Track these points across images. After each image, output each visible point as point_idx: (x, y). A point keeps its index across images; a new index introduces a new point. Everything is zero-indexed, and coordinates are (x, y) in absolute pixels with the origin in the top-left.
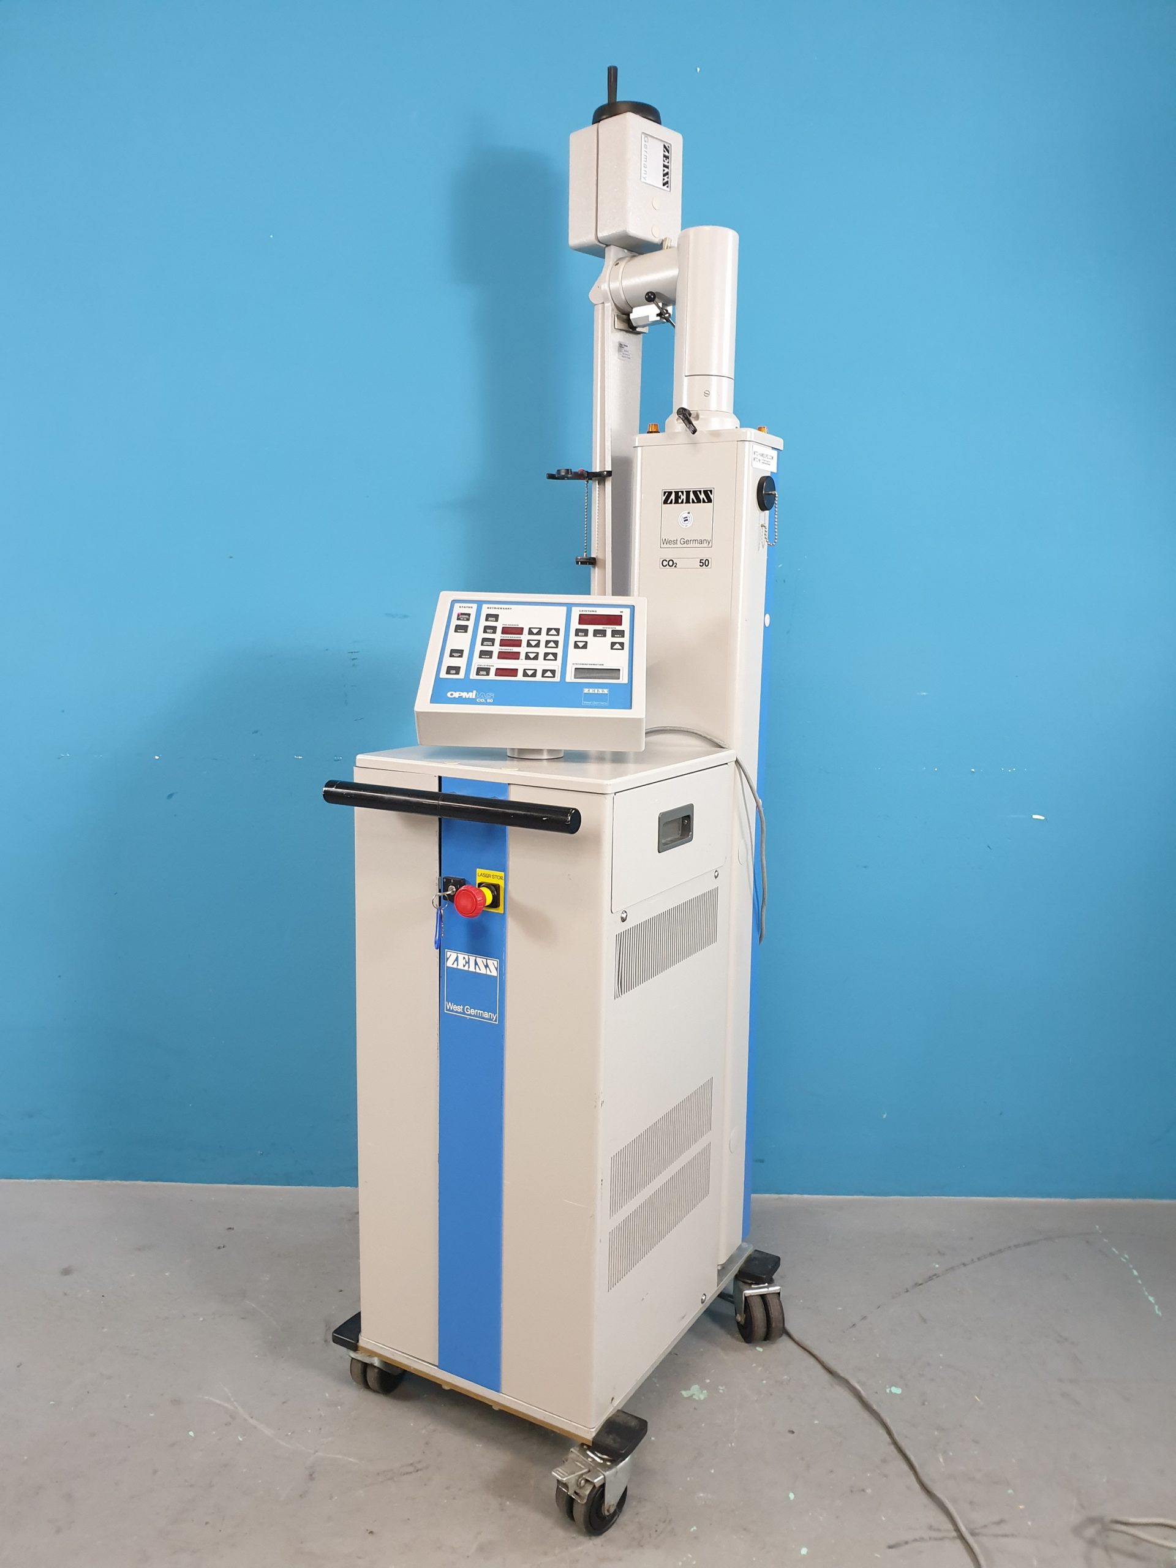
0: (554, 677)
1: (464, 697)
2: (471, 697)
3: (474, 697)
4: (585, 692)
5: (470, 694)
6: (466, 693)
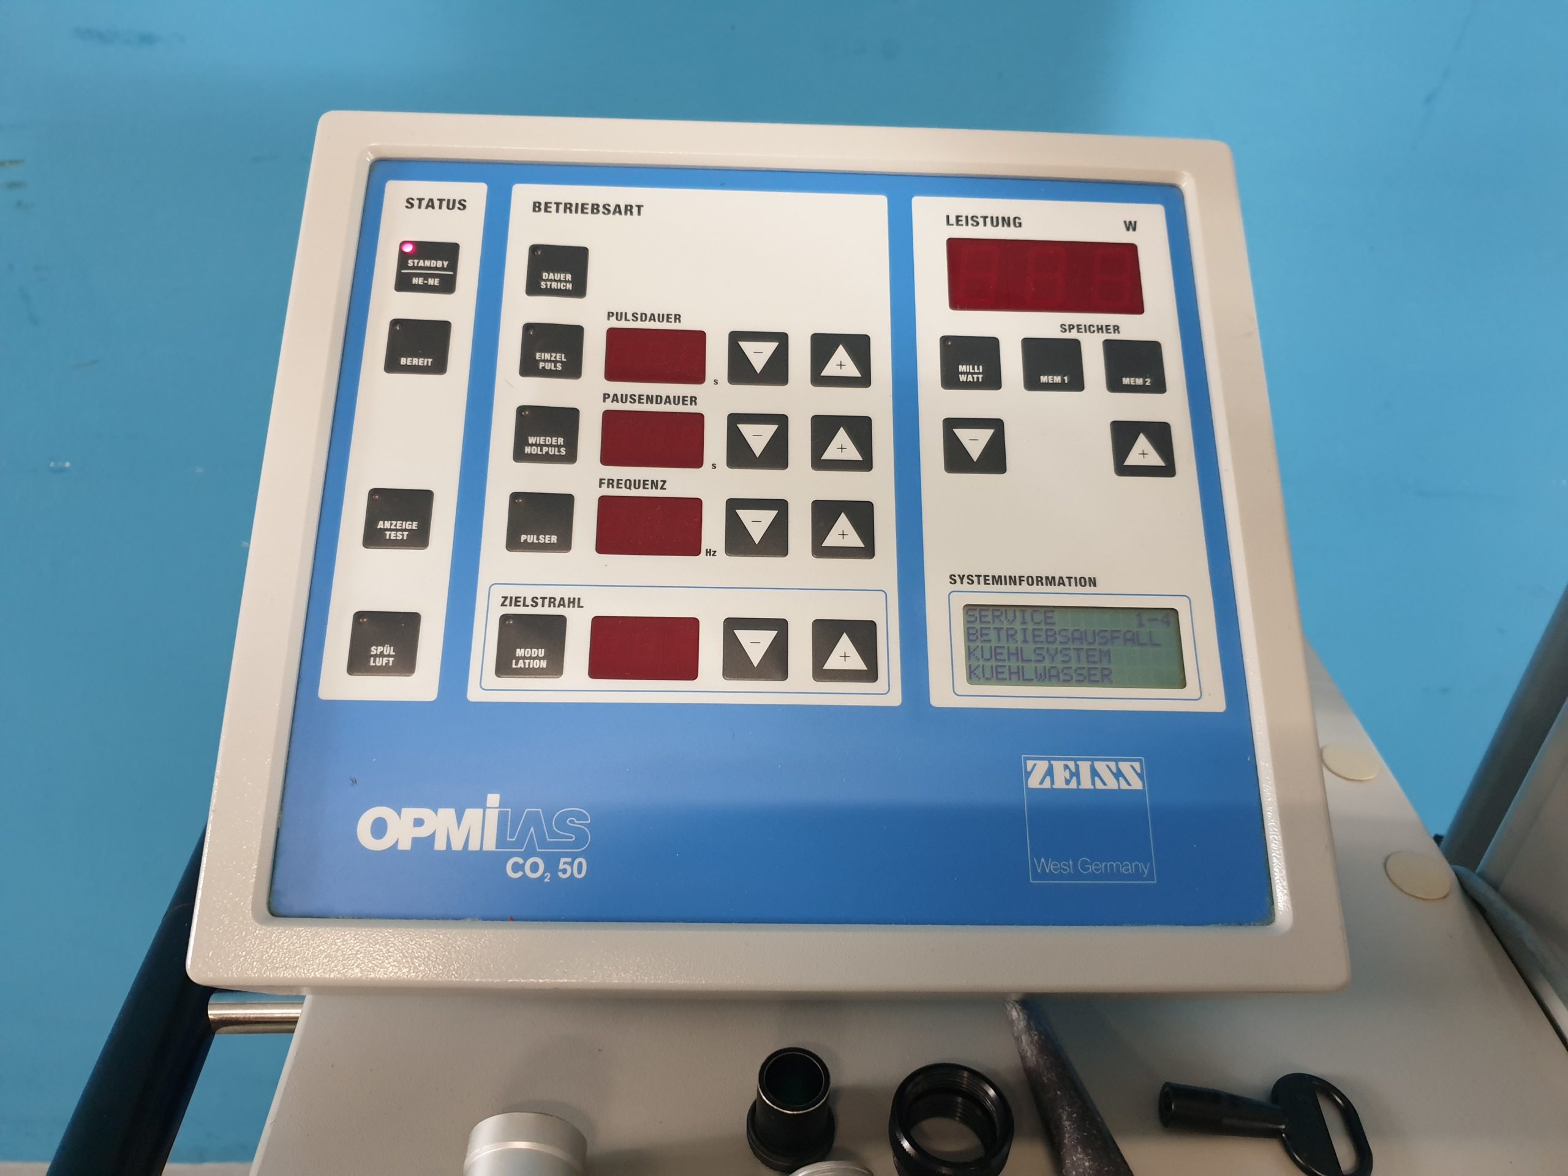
0: (870, 674)
1: (440, 845)
2: (474, 846)
3: (490, 845)
4: (1034, 782)
5: (472, 815)
6: (448, 814)
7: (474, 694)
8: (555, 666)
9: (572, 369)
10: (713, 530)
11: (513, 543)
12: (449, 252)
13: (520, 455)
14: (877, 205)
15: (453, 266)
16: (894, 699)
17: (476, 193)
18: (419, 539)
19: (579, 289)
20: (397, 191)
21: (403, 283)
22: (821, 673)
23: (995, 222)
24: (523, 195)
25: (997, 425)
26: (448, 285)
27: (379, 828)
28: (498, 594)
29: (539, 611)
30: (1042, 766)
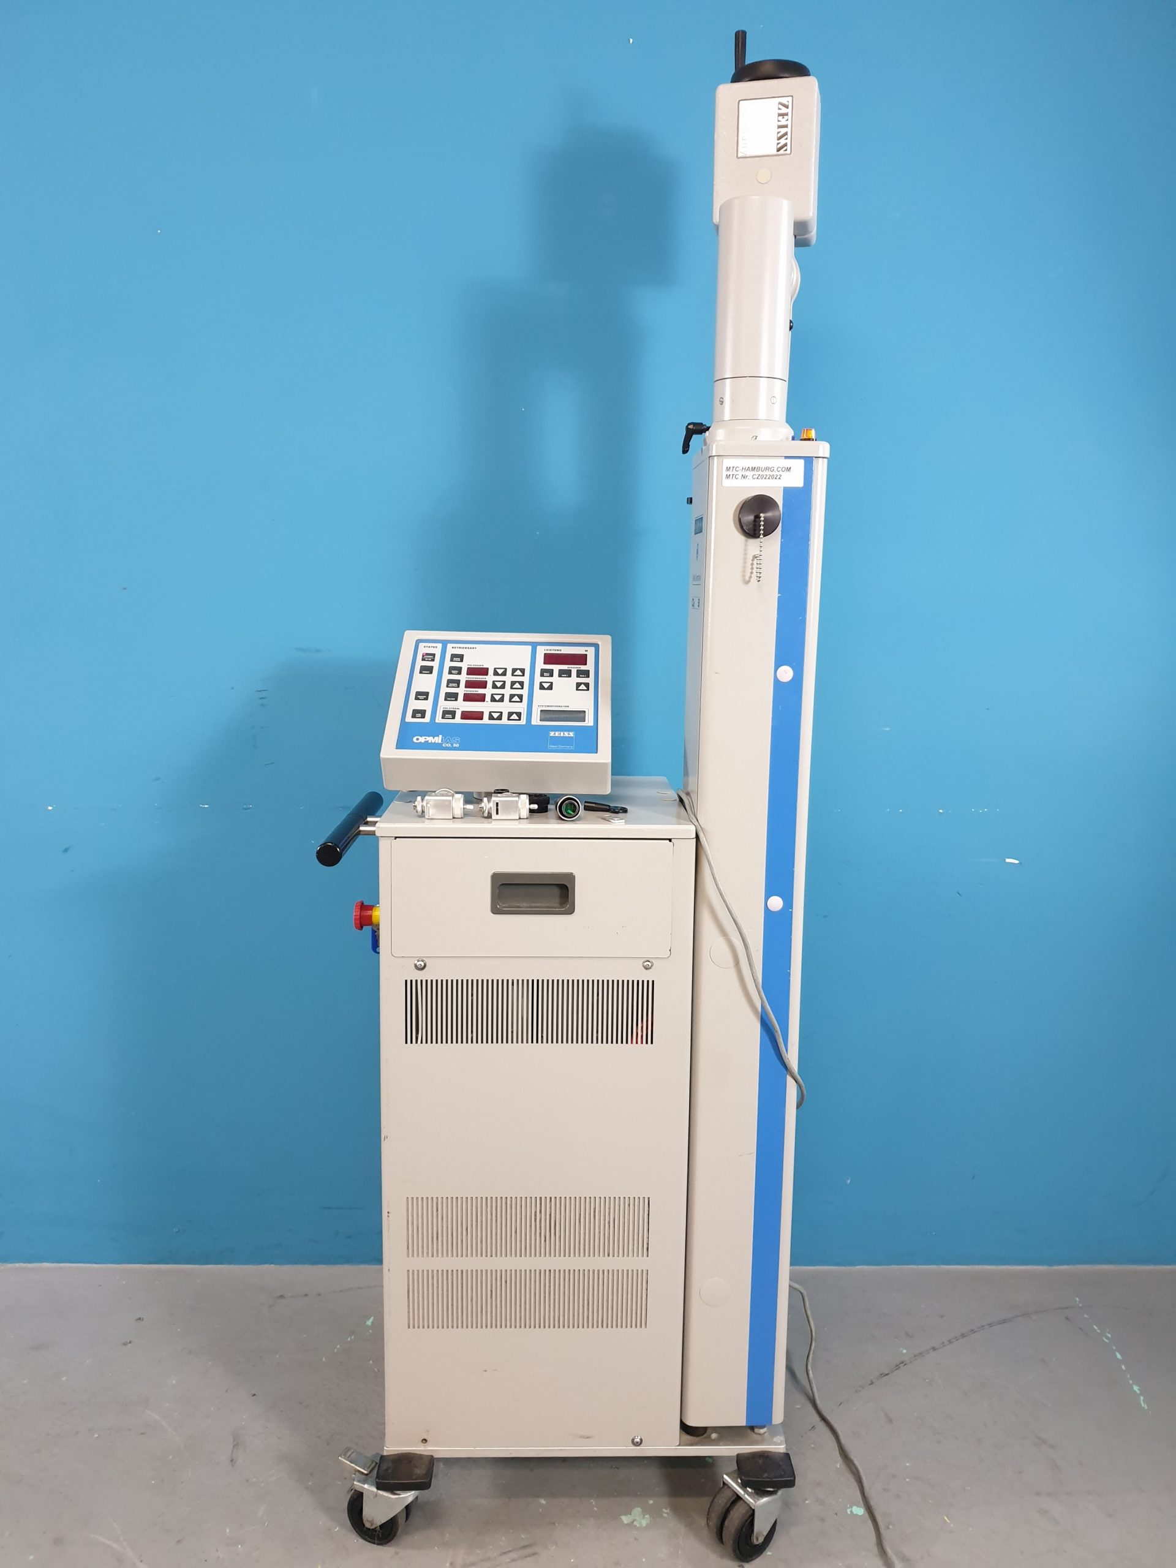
0: (520, 720)
1: (430, 742)
2: (436, 742)
3: (440, 742)
4: (551, 735)
5: (436, 738)
6: (432, 738)
7: (437, 721)
8: (454, 718)
9: (460, 673)
10: (488, 698)
11: (446, 700)
12: (434, 655)
13: (447, 686)
14: (530, 648)
15: (434, 657)
16: (524, 723)
17: (440, 646)
18: (426, 699)
19: (462, 661)
20: (421, 645)
21: (423, 660)
22: (509, 719)
23: (555, 650)
24: (449, 646)
25: (552, 683)
26: (433, 660)
27: (418, 739)
28: (442, 707)
29: (451, 709)
30: (553, 733)
